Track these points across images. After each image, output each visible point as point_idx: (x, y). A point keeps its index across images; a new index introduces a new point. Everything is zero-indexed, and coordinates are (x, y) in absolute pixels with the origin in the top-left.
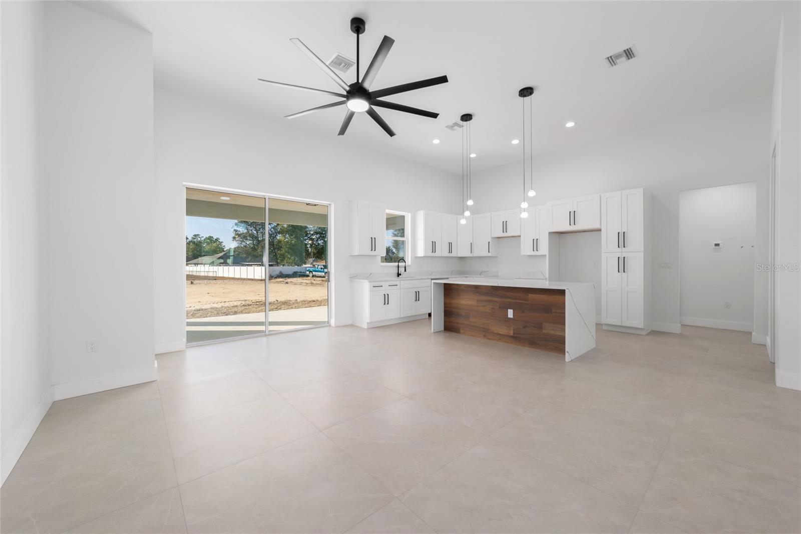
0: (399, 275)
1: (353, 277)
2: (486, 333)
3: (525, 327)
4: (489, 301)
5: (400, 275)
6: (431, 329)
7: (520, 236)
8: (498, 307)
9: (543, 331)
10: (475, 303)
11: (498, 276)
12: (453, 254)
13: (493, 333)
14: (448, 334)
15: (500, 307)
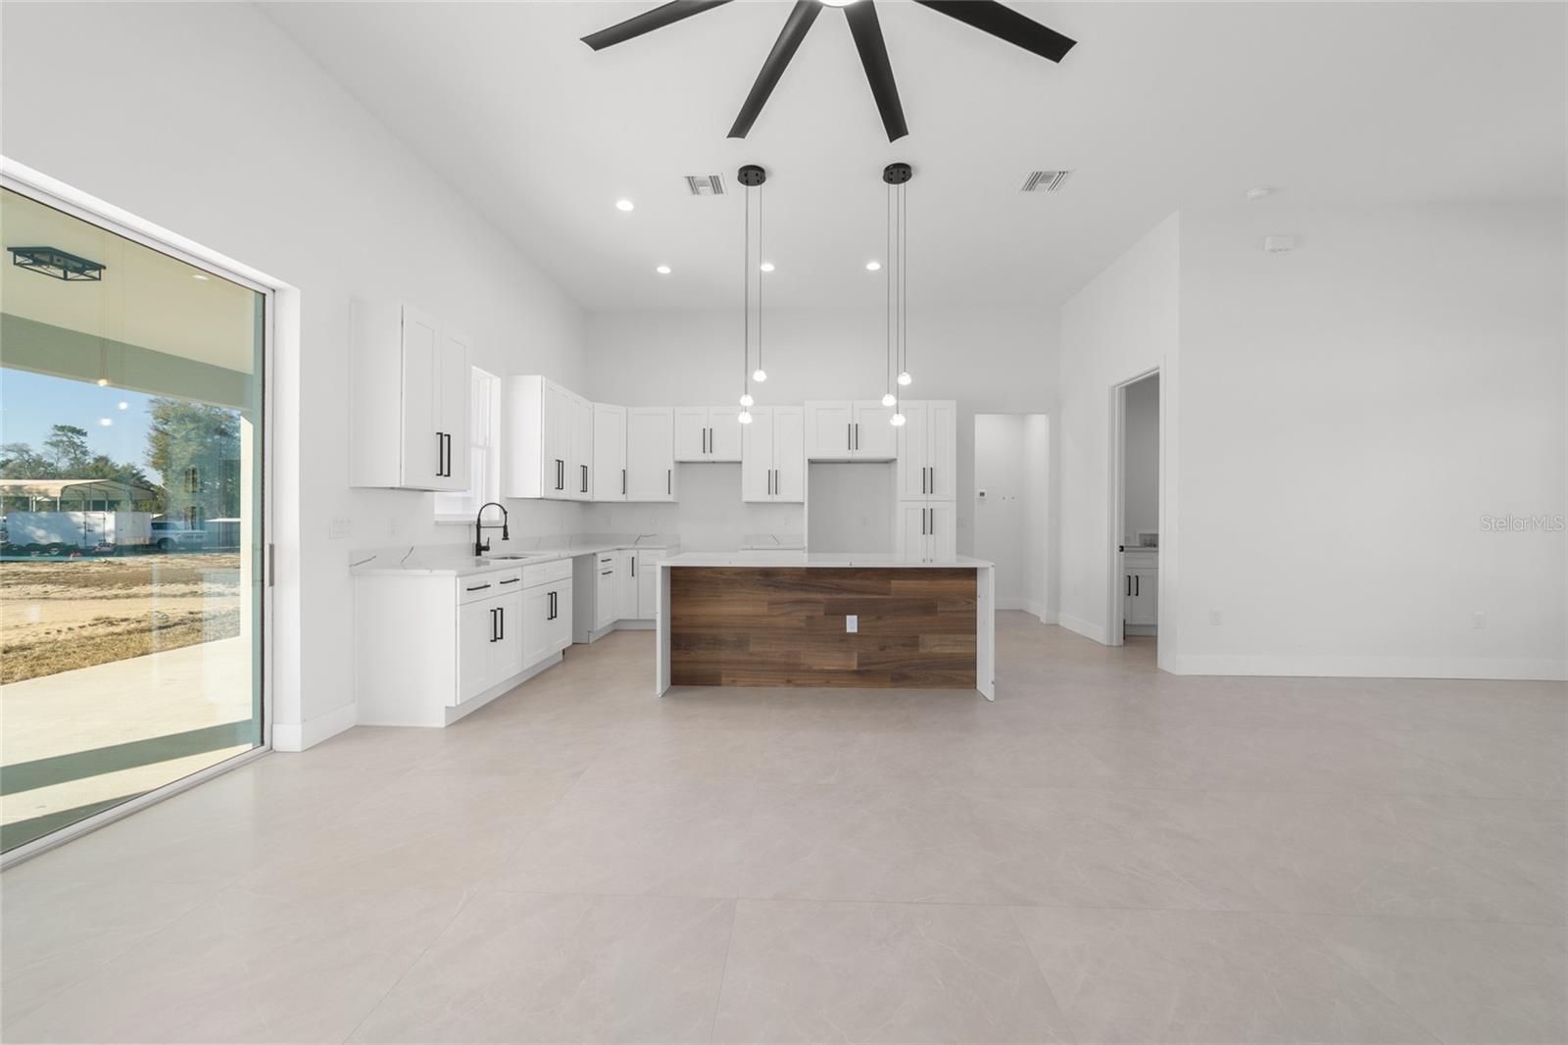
0: (480, 549)
1: (362, 564)
2: (792, 675)
3: (882, 649)
4: (801, 602)
5: (487, 548)
6: (655, 690)
7: (740, 463)
8: (822, 614)
9: (921, 651)
10: (763, 609)
11: (679, 546)
12: (590, 496)
13: (809, 671)
14: (683, 692)
15: (826, 614)
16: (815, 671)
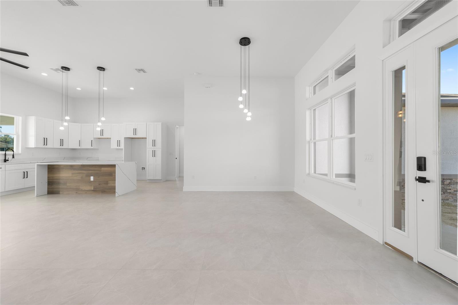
0: (5, 161)
2: (78, 191)
3: (99, 185)
4: (80, 173)
5: (8, 160)
6: (35, 195)
7: (111, 138)
9: (109, 185)
10: (70, 175)
12: (64, 147)
13: (82, 190)
14: (50, 196)
15: (86, 176)
16: (83, 190)
